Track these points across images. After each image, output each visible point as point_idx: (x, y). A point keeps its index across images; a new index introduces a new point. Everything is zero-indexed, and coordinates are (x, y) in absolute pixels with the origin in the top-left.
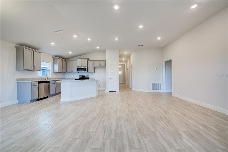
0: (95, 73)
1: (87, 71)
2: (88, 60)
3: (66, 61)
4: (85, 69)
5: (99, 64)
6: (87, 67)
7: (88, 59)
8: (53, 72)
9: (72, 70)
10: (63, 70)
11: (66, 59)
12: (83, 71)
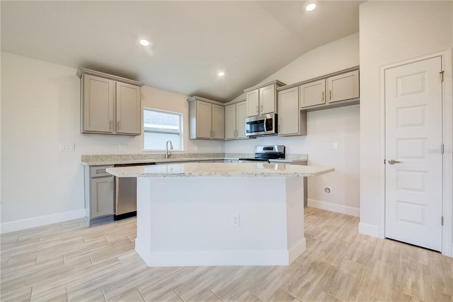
0: (308, 136)
1: (273, 131)
2: (280, 88)
3: (224, 106)
4: (269, 122)
5: (324, 94)
6: (276, 116)
7: (279, 84)
8: (190, 139)
9: (236, 132)
10: (212, 133)
11: (223, 102)
12: (264, 131)
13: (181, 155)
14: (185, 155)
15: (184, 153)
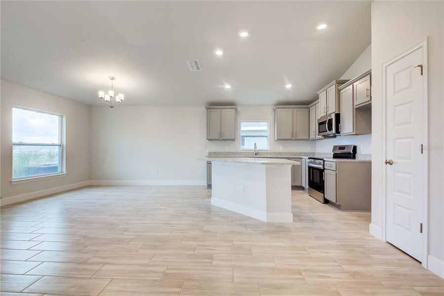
2: (340, 87)
3: (309, 108)
6: (338, 115)
8: (275, 140)
9: (315, 132)
10: (294, 134)
12: (327, 131)
13: (267, 153)
14: (270, 154)
15: (269, 152)
